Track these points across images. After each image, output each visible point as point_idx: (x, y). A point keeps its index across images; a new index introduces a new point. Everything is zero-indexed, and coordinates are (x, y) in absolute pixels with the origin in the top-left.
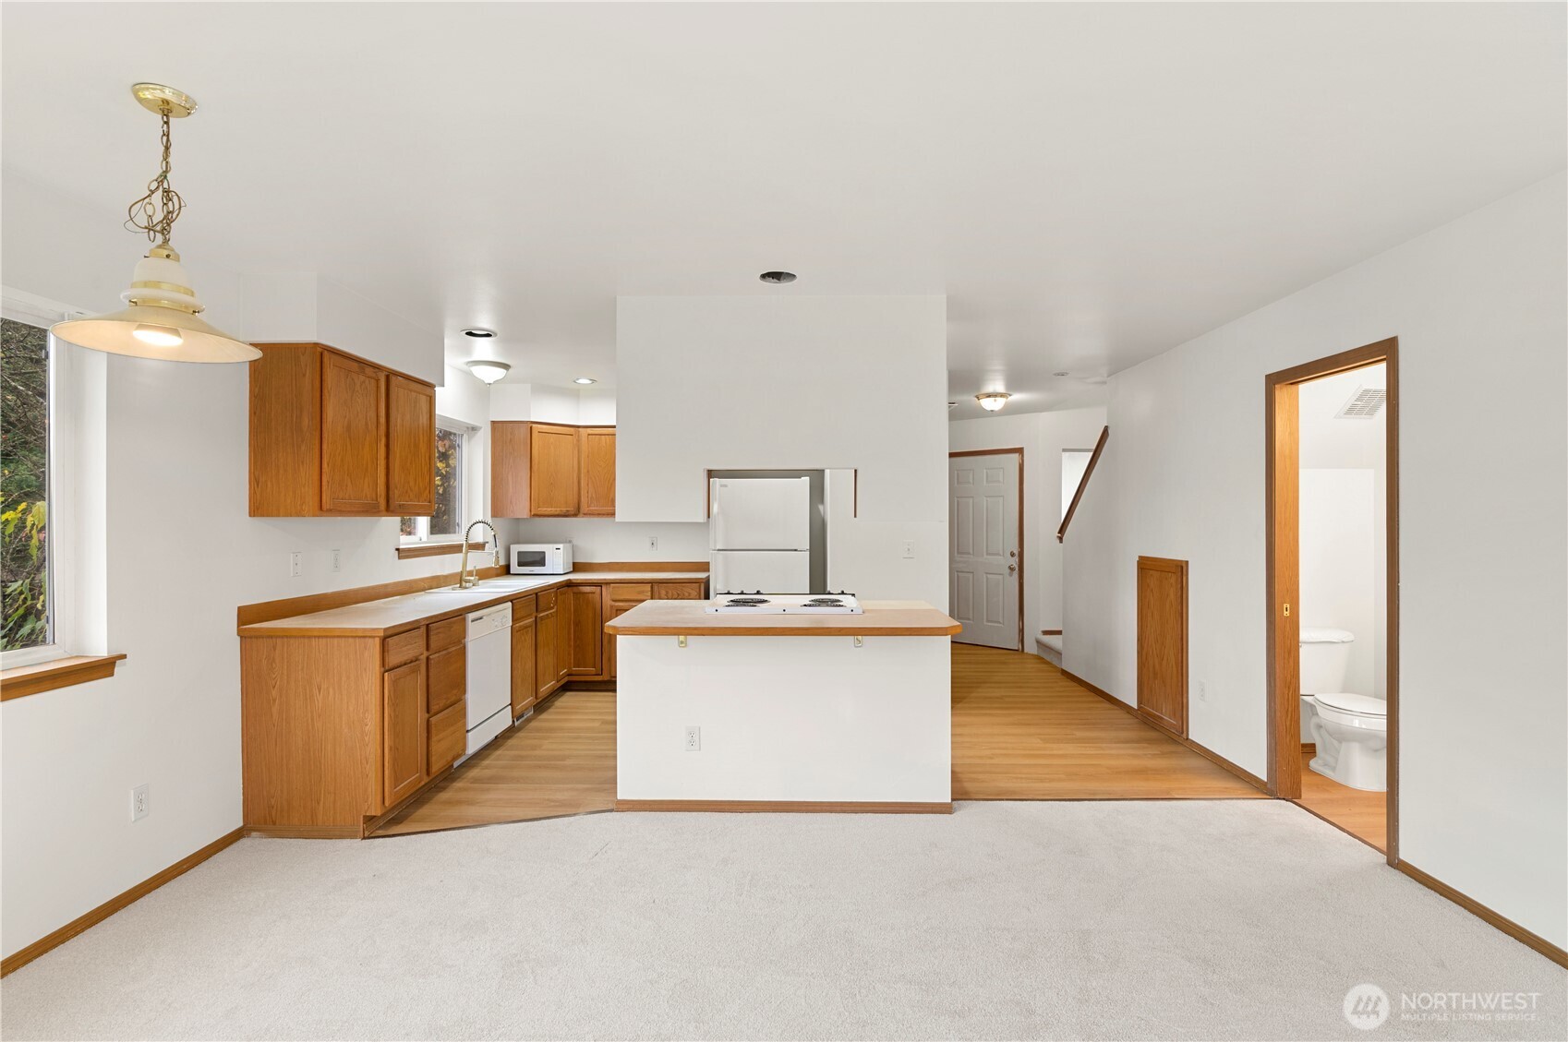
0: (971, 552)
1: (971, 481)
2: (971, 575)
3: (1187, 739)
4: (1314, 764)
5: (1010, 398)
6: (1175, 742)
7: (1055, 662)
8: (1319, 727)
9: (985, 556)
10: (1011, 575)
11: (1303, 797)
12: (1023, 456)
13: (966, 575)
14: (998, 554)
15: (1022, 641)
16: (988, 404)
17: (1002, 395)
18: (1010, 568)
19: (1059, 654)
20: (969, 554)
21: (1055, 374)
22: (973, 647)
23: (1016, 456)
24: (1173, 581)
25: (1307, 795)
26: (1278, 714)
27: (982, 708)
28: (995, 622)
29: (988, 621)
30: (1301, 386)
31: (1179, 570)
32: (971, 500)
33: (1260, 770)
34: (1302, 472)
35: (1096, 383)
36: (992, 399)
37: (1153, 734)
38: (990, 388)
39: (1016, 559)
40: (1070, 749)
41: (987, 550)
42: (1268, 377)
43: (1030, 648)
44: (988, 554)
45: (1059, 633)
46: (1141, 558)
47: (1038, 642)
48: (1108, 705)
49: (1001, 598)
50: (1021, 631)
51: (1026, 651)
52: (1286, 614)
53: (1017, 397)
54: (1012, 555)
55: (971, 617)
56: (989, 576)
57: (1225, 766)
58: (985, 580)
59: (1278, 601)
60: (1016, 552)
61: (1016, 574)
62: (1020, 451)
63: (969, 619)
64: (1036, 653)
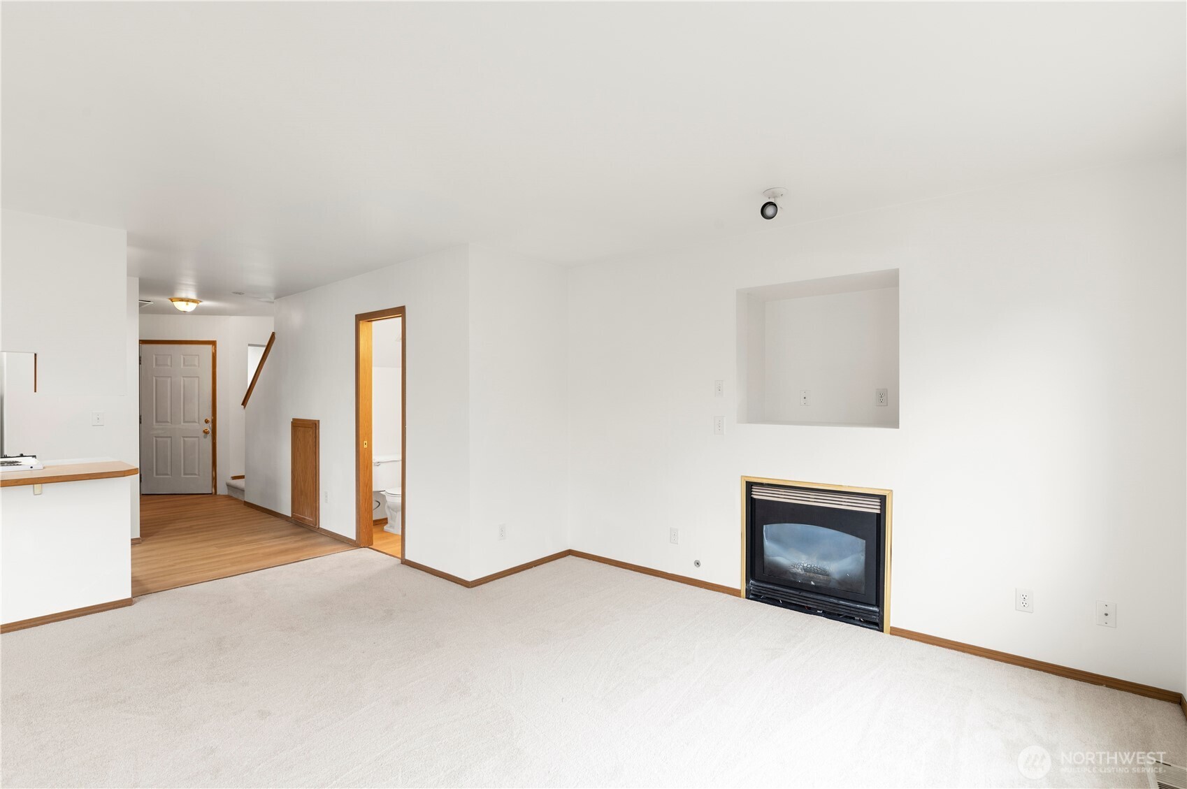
0: (169, 420)
1: (169, 364)
2: (169, 440)
3: (319, 528)
4: (386, 528)
5: (200, 304)
6: (312, 531)
7: (240, 498)
8: (389, 507)
9: (182, 423)
10: (205, 437)
11: (374, 543)
12: (215, 347)
13: (165, 439)
14: (195, 422)
15: (215, 486)
16: (181, 306)
17: (193, 301)
18: (204, 432)
19: (242, 491)
20: (168, 422)
21: (234, 293)
22: (172, 496)
23: (210, 347)
24: (311, 433)
25: (376, 544)
26: (361, 501)
27: (170, 536)
28: (192, 474)
29: (185, 474)
30: (374, 323)
31: (313, 426)
32: (169, 380)
33: (352, 535)
34: (374, 369)
35: (268, 302)
36: (184, 303)
37: (300, 530)
38: (183, 295)
39: (210, 425)
40: (238, 548)
41: (184, 419)
42: (357, 316)
43: (222, 490)
44: (185, 422)
45: (242, 477)
46: (294, 419)
47: (229, 486)
48: (273, 519)
49: (197, 456)
50: (214, 479)
51: (218, 493)
52: (366, 446)
53: (206, 303)
54: (207, 422)
55: (169, 473)
56: (186, 439)
57: (337, 538)
58: (182, 442)
59: (361, 439)
60: (210, 419)
61: (209, 437)
62: (213, 343)
63: (167, 474)
64: (227, 494)
